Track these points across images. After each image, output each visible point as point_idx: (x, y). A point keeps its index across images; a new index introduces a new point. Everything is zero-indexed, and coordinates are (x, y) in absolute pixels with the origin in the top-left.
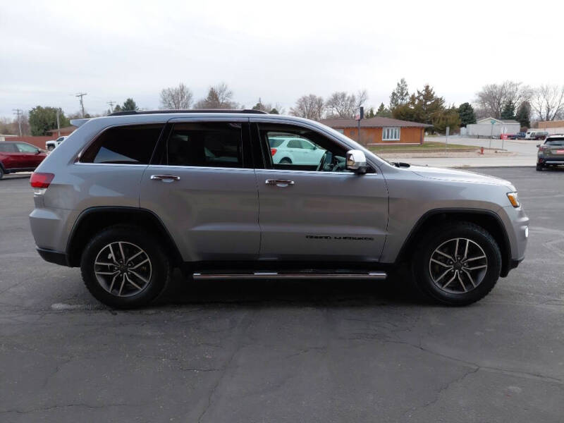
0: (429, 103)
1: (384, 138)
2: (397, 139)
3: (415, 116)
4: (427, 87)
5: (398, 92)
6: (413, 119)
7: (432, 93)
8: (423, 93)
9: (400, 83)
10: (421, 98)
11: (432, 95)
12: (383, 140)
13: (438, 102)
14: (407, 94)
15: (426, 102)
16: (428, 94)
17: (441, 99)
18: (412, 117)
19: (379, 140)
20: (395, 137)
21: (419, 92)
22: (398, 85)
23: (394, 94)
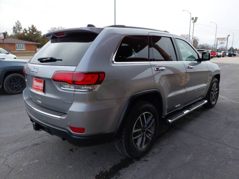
0: (35, 33)
1: (17, 49)
2: (24, 50)
3: (29, 39)
4: (33, 26)
5: (17, 27)
6: (29, 40)
7: (35, 29)
8: (31, 28)
9: (17, 22)
10: (31, 31)
11: (36, 30)
12: (17, 50)
13: (39, 33)
14: (21, 28)
15: (33, 33)
16: (33, 29)
17: (40, 32)
18: (28, 39)
19: (15, 50)
20: (23, 49)
21: (29, 28)
22: (16, 23)
23: (14, 27)
